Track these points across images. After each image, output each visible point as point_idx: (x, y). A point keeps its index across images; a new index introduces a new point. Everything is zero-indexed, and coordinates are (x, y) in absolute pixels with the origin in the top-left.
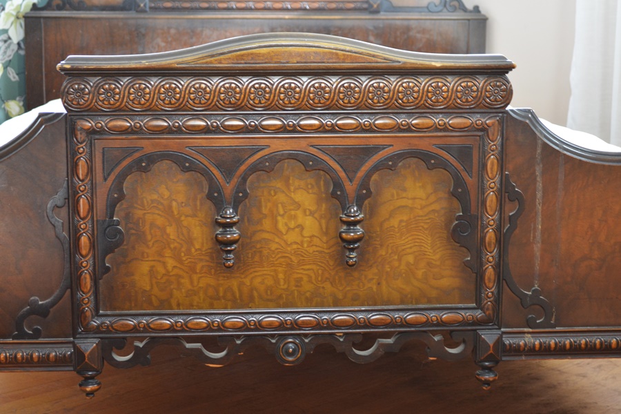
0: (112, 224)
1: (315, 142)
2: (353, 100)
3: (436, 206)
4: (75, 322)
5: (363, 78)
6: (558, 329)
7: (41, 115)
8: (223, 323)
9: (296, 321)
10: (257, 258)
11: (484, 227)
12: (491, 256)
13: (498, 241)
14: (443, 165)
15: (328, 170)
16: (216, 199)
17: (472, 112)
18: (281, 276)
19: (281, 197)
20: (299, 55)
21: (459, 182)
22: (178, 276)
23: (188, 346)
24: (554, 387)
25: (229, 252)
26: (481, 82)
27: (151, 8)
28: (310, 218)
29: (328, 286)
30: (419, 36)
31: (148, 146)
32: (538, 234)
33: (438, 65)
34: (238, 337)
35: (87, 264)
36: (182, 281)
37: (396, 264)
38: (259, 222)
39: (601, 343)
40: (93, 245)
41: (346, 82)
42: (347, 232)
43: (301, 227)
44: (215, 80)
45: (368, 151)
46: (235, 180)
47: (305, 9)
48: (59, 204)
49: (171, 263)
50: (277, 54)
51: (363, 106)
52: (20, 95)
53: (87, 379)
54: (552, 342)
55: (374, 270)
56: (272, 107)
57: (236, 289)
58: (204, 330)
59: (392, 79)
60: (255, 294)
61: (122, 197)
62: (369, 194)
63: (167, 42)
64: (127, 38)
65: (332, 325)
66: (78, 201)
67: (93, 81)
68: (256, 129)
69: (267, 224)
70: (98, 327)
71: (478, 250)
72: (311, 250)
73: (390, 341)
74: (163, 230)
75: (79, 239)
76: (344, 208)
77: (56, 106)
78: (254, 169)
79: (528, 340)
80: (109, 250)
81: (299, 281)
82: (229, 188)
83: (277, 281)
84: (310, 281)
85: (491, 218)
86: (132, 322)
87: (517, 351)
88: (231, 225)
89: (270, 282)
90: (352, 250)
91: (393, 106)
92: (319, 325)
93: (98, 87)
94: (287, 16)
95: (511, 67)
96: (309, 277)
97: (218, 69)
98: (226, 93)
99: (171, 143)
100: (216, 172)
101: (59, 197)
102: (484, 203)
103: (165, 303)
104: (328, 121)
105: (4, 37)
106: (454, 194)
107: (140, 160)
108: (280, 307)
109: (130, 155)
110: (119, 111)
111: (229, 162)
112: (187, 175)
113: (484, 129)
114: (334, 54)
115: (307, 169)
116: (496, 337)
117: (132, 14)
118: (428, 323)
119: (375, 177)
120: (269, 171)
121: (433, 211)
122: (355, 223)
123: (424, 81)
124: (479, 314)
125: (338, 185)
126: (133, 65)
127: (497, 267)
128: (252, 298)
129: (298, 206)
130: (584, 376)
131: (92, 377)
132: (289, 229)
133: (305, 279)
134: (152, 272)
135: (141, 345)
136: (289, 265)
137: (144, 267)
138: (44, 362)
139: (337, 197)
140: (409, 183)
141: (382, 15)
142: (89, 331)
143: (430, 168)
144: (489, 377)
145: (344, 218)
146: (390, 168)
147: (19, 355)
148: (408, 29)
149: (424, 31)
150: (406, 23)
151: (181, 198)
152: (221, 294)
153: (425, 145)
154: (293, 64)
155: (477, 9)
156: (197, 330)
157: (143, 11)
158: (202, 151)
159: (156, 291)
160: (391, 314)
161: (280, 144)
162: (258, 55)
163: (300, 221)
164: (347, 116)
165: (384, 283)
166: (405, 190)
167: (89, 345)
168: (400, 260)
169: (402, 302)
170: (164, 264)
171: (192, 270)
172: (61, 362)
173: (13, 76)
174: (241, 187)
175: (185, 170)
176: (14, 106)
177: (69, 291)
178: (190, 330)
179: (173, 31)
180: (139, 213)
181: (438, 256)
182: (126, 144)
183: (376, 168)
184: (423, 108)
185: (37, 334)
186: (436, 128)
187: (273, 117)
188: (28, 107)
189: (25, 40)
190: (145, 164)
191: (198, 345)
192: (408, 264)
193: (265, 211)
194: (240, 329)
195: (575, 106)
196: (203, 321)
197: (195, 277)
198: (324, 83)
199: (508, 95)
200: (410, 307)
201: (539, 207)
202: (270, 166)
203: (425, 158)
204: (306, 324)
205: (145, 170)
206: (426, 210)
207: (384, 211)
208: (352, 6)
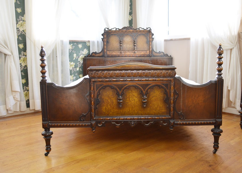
0: (98, 99)
1: (137, 83)
2: (145, 75)
3: (161, 96)
4: (91, 118)
5: (147, 71)
6: (186, 120)
7: (84, 78)
8: (119, 118)
9: (134, 118)
10: (126, 106)
11: (171, 100)
12: (172, 106)
13: (174, 103)
14: (163, 87)
15: (140, 89)
16: (118, 94)
17: (168, 77)
18: (131, 109)
19: (131, 94)
20: (134, 66)
21: (166, 91)
22: (111, 109)
23: (113, 123)
24: (186, 131)
25: (121, 105)
26: (170, 71)
27: (107, 57)
28: (136, 98)
29: (140, 111)
30: (159, 61)
31: (105, 84)
32: (182, 101)
33: (161, 68)
34: (122, 121)
35: (93, 107)
36: (111, 110)
37: (153, 107)
38: (126, 99)
39: (194, 123)
40: (94, 103)
41: (143, 71)
42: (144, 101)
43: (135, 100)
44: (118, 71)
45: (148, 85)
46: (122, 91)
47: (137, 56)
48: (88, 95)
49: (109, 107)
50: (130, 66)
51: (146, 76)
52: (82, 73)
53: (93, 129)
54: (184, 123)
55: (149, 108)
56: (129, 76)
57: (122, 112)
58: (116, 120)
59: (152, 71)
60: (126, 113)
61: (100, 94)
62: (148, 93)
63: (110, 63)
64: (103, 62)
65: (141, 119)
66: (91, 95)
67: (94, 72)
68: (125, 81)
69: (128, 99)
70: (95, 119)
71: (169, 104)
72: (137, 104)
73: (152, 122)
74: (108, 100)
75: (92, 102)
76: (143, 96)
77: (87, 77)
78: (125, 88)
79: (180, 122)
80: (97, 104)
81: (134, 110)
82: (120, 92)
83: (130, 110)
84: (136, 110)
85: (172, 98)
86: (102, 118)
87: (177, 124)
88: (121, 99)
89: (128, 111)
90: (145, 104)
91: (152, 76)
92: (138, 119)
93: (95, 73)
94: (133, 58)
95: (176, 68)
96: (136, 109)
97: (118, 69)
98: (120, 74)
99: (109, 83)
100: (118, 89)
101: (88, 94)
102: (171, 95)
103: (108, 115)
104: (140, 79)
105: (79, 62)
106: (165, 93)
107: (103, 87)
108: (130, 115)
109: (101, 86)
110: (99, 77)
111: (120, 87)
112: (112, 90)
113: (170, 80)
114: (141, 66)
115: (136, 88)
116: (173, 122)
117: (104, 58)
118: (160, 119)
119: (149, 90)
120: (128, 89)
121: (161, 97)
122: (145, 99)
123: (158, 71)
124: (170, 117)
125: (142, 91)
126: (102, 68)
127: (173, 108)
128: (125, 114)
129: (134, 96)
130: (192, 129)
131: (94, 129)
132: (132, 100)
133: (135, 110)
134: (106, 109)
135: (103, 123)
136: (132, 107)
137: (104, 108)
138: (85, 126)
139: (142, 94)
140: (156, 91)
141: (152, 57)
142: (94, 120)
143: (160, 88)
144: (172, 129)
145: (143, 98)
146: (152, 88)
147: (80, 124)
148: (157, 60)
149: (160, 60)
150: (157, 59)
151: (111, 94)
152: (119, 113)
153: (159, 84)
154: (133, 68)
155: (171, 56)
156: (114, 120)
157: (106, 57)
158: (115, 85)
159: (106, 112)
160: (152, 117)
161: (130, 84)
162: (126, 66)
163: (134, 99)
164: (143, 78)
165: (151, 111)
166: (155, 92)
167: (94, 123)
168: (154, 106)
169: (155, 115)
170: (108, 107)
171: (114, 108)
172: (88, 126)
173: (81, 70)
174: (123, 92)
175: (112, 89)
176: (81, 76)
177: (90, 112)
178: (113, 120)
179: (111, 61)
180: (103, 97)
181: (162, 106)
182: (100, 84)
183: (149, 88)
184: (158, 76)
185: (84, 120)
186: (161, 80)
187: (129, 78)
188: (84, 76)
189: (83, 63)
190: (104, 88)
191: (115, 123)
192: (156, 107)
193: (127, 97)
194: (123, 120)
195: (190, 75)
196: (116, 118)
197: (114, 110)
198: (139, 72)
199: (175, 74)
200: (156, 115)
201: (182, 96)
202: (129, 88)
203: (159, 86)
204: (136, 119)
205: (104, 89)
206: (159, 96)
207: (151, 97)
208: (146, 56)
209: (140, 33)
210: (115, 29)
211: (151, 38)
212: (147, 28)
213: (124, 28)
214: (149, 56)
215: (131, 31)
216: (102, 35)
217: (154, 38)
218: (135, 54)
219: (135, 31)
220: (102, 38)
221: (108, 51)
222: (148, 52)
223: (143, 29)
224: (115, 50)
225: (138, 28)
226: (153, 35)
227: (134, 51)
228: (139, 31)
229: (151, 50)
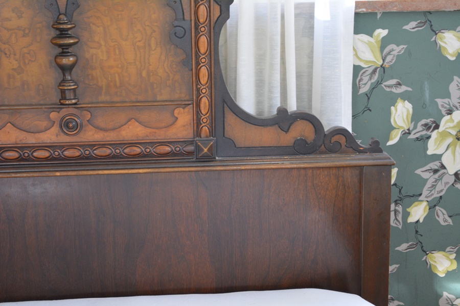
208: (166, 149)
222: (184, 117)
229: (205, 101)
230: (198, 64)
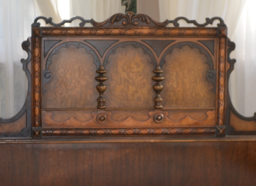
94: (152, 140)
141: (227, 138)
208: (202, 131)
209: (179, 40)
210: (76, 24)
211: (222, 59)
212: (209, 21)
213: (116, 18)
214: (213, 131)
215: (146, 31)
216: (25, 45)
217: (234, 61)
218: (157, 125)
219: (160, 32)
220: (22, 61)
221: (48, 110)
222: (211, 115)
223: (194, 22)
224: (79, 110)
225: (172, 18)
226: (232, 46)
227: (156, 112)
228: (176, 32)
229: (222, 108)
230: (219, 90)
